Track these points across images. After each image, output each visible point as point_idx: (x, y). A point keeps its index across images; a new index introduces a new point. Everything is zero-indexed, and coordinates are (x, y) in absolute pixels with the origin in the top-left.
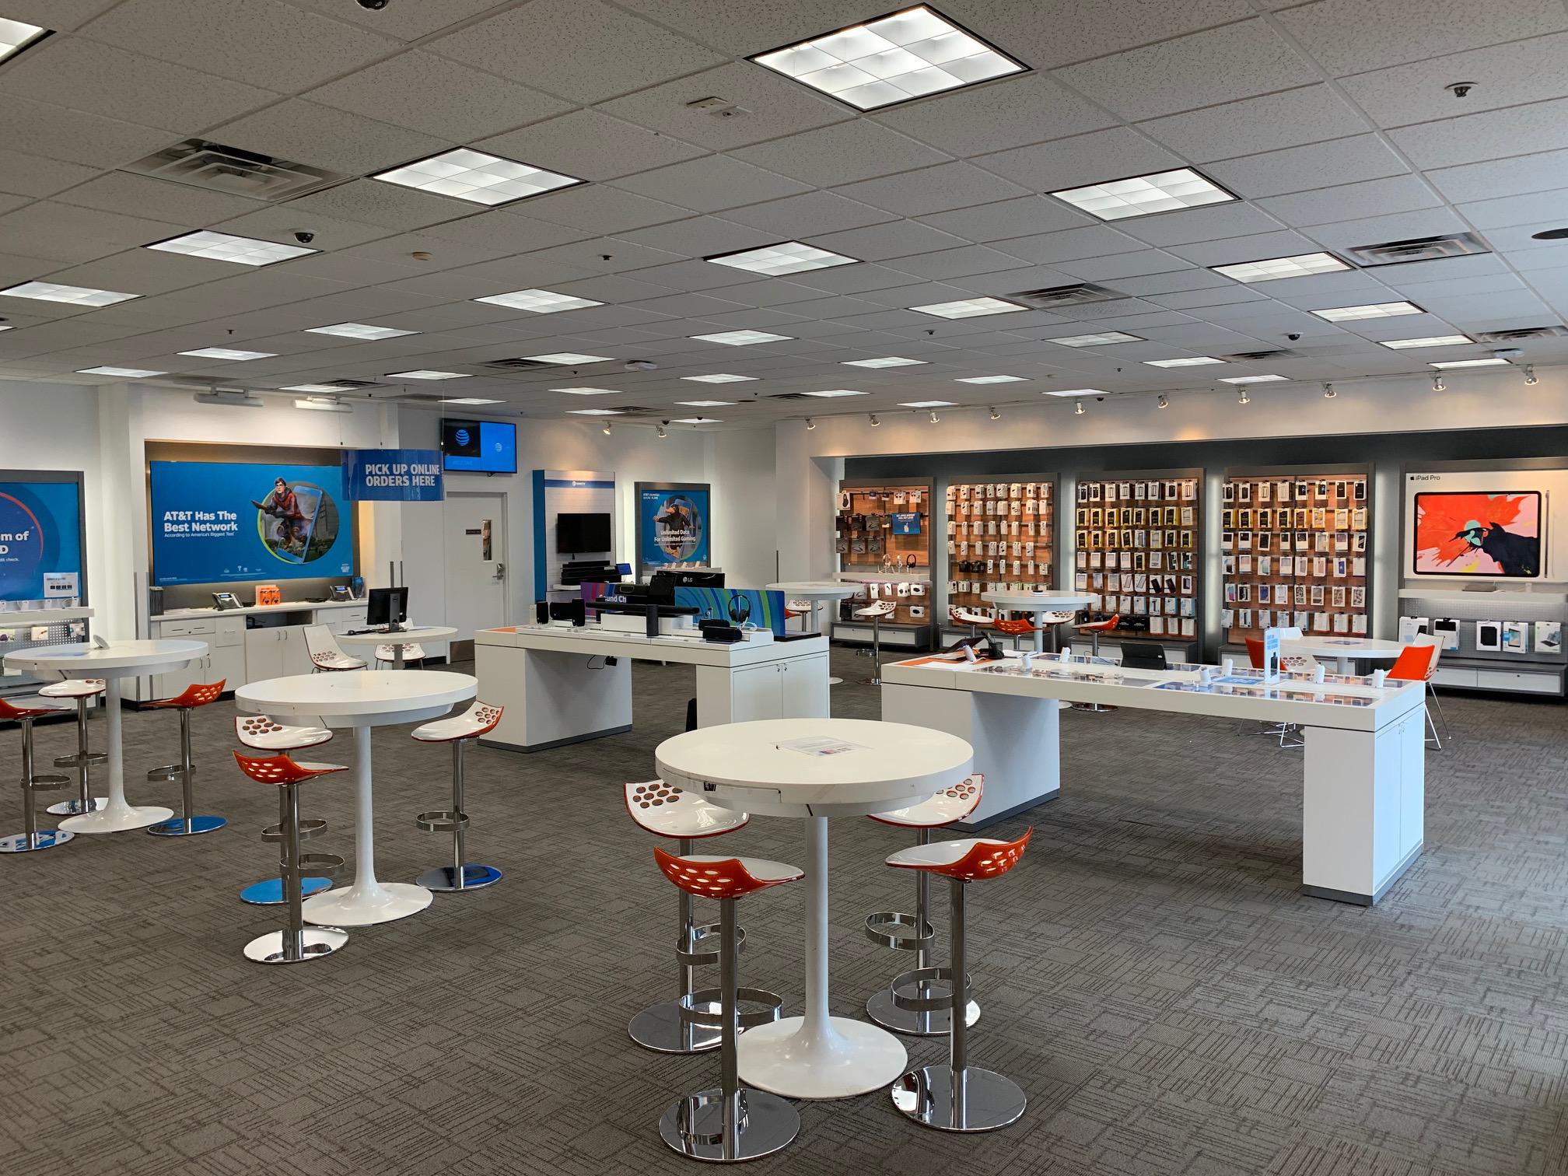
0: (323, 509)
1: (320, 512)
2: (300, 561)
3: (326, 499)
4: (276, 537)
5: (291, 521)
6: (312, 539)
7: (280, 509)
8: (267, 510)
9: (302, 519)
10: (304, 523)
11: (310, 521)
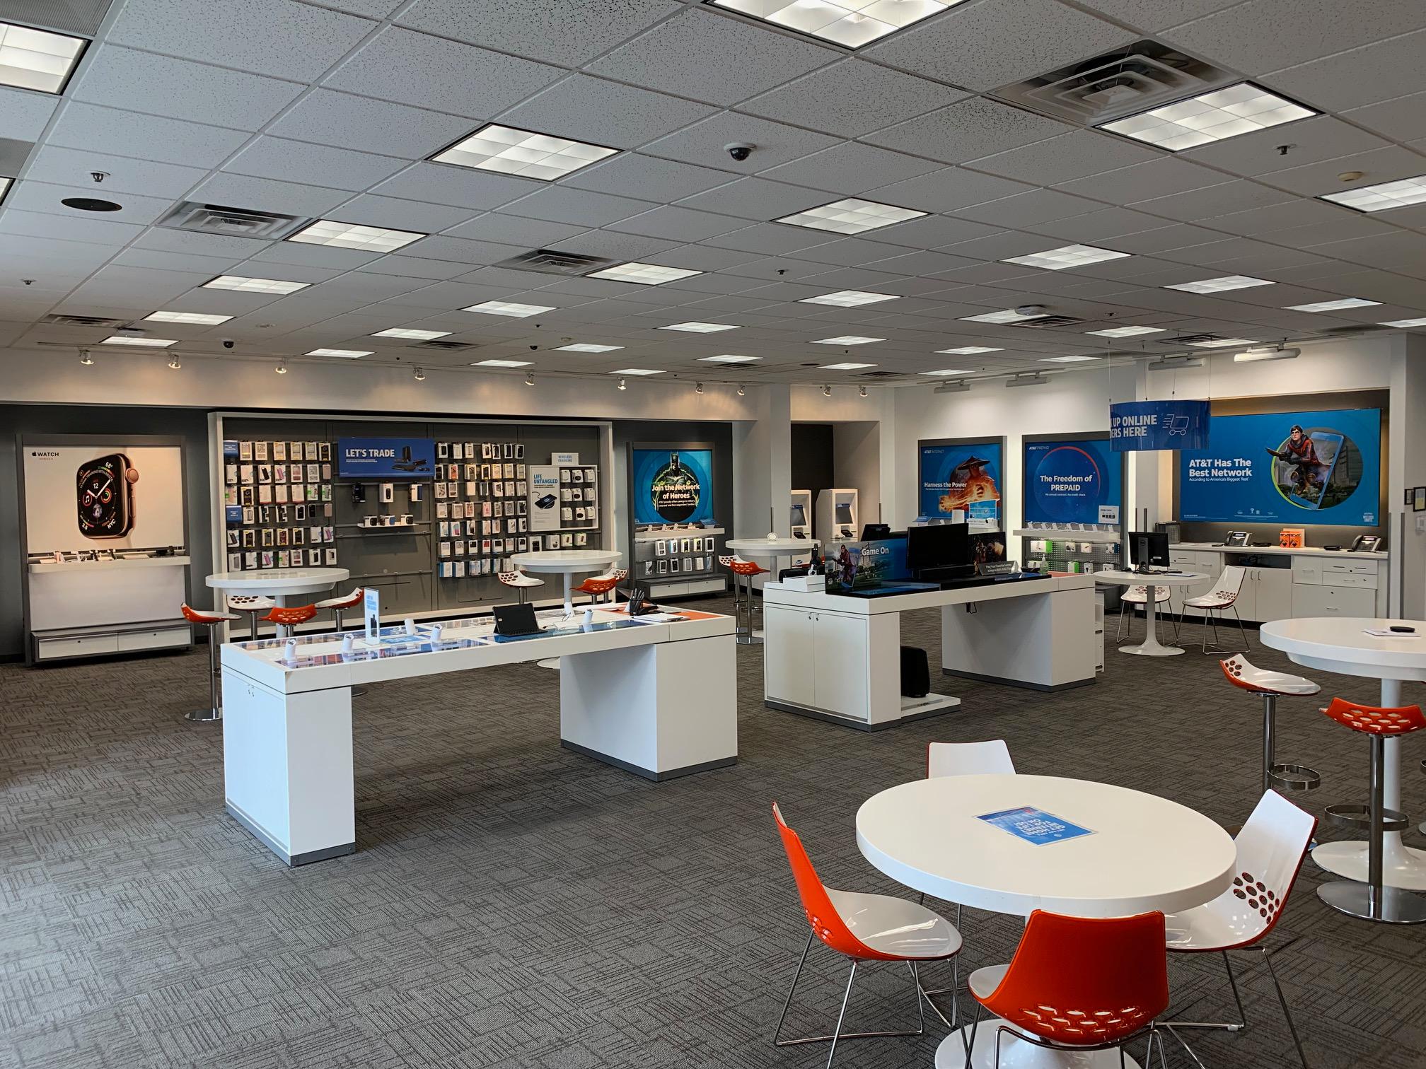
0: (1343, 454)
1: (1339, 458)
2: (1315, 507)
3: (1348, 444)
4: (1290, 483)
5: (1307, 468)
6: (1330, 486)
7: (1294, 456)
8: (1281, 457)
9: (1319, 465)
10: (1320, 470)
11: (1328, 467)
